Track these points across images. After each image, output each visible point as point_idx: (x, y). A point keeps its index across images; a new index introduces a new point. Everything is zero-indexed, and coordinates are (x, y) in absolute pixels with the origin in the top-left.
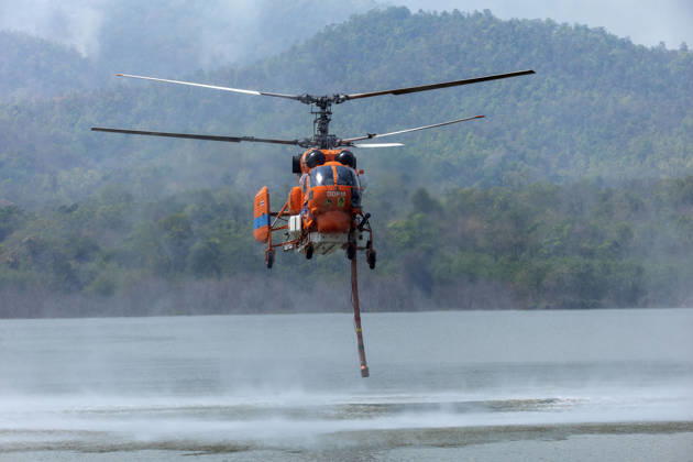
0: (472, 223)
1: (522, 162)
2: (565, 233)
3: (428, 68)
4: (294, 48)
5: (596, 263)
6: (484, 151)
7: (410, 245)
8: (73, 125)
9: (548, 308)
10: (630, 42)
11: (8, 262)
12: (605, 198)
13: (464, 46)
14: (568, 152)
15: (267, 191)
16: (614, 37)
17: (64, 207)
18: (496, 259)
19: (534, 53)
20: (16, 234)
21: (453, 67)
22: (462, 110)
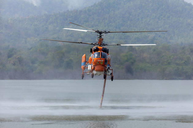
0: (145, 55)
1: (159, 38)
2: (172, 58)
3: (133, 11)
4: (95, 4)
5: (180, 67)
6: (149, 35)
7: (127, 61)
8: (31, 25)
9: (166, 79)
10: (191, 4)
11: (12, 64)
12: (183, 48)
13: (143, 4)
14: (173, 35)
15: (85, 55)
16: (187, 3)
17: (28, 48)
18: (152, 66)
19: (163, 7)
20: (15, 56)
21: (140, 10)
22: (142, 23)
